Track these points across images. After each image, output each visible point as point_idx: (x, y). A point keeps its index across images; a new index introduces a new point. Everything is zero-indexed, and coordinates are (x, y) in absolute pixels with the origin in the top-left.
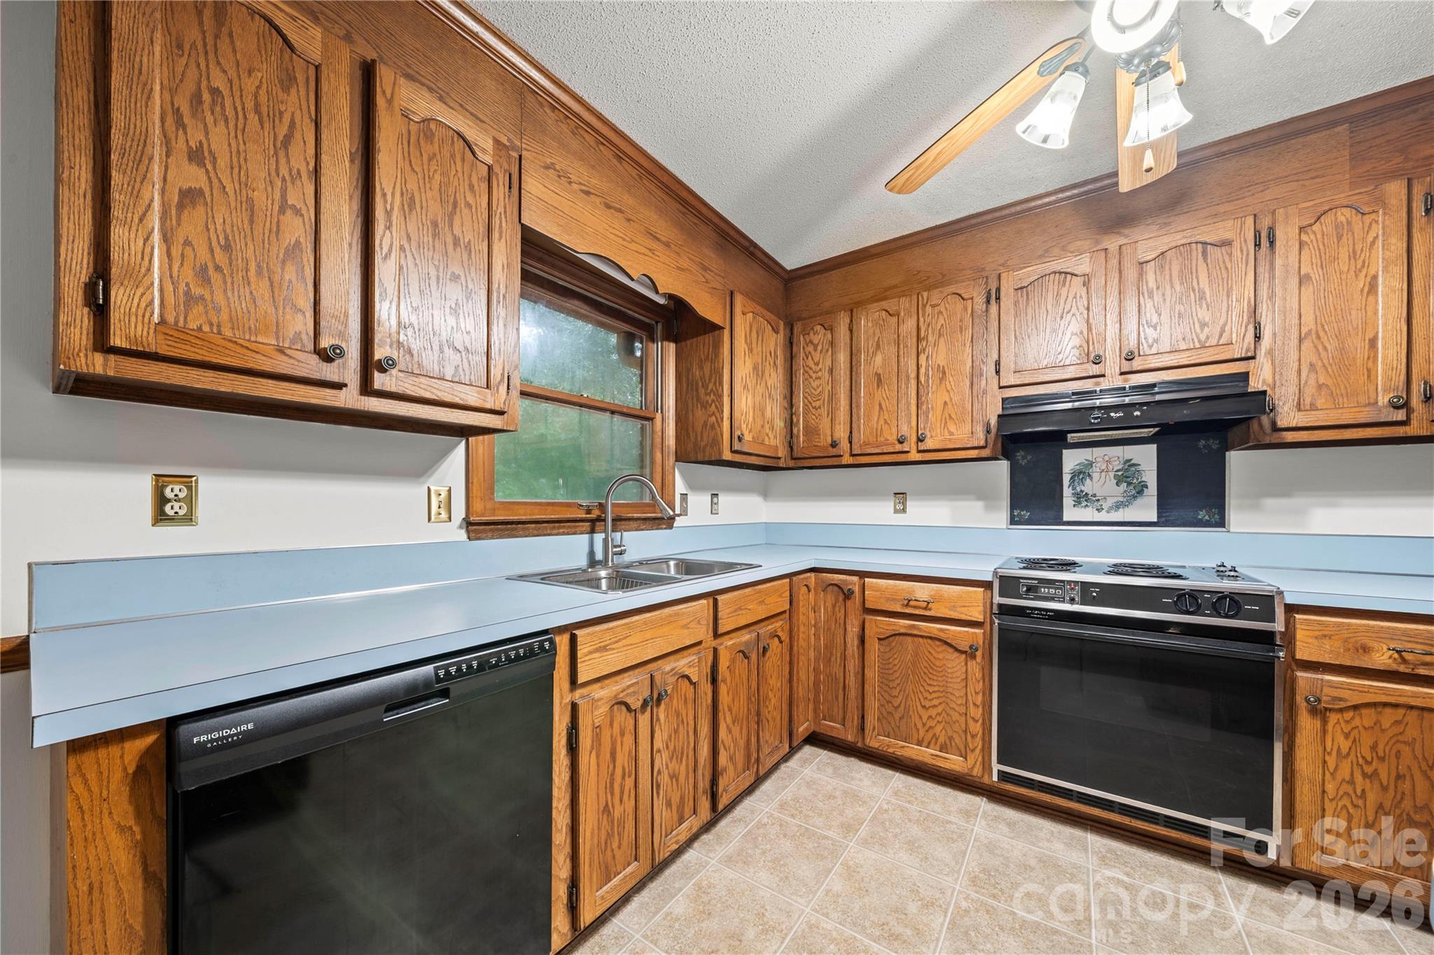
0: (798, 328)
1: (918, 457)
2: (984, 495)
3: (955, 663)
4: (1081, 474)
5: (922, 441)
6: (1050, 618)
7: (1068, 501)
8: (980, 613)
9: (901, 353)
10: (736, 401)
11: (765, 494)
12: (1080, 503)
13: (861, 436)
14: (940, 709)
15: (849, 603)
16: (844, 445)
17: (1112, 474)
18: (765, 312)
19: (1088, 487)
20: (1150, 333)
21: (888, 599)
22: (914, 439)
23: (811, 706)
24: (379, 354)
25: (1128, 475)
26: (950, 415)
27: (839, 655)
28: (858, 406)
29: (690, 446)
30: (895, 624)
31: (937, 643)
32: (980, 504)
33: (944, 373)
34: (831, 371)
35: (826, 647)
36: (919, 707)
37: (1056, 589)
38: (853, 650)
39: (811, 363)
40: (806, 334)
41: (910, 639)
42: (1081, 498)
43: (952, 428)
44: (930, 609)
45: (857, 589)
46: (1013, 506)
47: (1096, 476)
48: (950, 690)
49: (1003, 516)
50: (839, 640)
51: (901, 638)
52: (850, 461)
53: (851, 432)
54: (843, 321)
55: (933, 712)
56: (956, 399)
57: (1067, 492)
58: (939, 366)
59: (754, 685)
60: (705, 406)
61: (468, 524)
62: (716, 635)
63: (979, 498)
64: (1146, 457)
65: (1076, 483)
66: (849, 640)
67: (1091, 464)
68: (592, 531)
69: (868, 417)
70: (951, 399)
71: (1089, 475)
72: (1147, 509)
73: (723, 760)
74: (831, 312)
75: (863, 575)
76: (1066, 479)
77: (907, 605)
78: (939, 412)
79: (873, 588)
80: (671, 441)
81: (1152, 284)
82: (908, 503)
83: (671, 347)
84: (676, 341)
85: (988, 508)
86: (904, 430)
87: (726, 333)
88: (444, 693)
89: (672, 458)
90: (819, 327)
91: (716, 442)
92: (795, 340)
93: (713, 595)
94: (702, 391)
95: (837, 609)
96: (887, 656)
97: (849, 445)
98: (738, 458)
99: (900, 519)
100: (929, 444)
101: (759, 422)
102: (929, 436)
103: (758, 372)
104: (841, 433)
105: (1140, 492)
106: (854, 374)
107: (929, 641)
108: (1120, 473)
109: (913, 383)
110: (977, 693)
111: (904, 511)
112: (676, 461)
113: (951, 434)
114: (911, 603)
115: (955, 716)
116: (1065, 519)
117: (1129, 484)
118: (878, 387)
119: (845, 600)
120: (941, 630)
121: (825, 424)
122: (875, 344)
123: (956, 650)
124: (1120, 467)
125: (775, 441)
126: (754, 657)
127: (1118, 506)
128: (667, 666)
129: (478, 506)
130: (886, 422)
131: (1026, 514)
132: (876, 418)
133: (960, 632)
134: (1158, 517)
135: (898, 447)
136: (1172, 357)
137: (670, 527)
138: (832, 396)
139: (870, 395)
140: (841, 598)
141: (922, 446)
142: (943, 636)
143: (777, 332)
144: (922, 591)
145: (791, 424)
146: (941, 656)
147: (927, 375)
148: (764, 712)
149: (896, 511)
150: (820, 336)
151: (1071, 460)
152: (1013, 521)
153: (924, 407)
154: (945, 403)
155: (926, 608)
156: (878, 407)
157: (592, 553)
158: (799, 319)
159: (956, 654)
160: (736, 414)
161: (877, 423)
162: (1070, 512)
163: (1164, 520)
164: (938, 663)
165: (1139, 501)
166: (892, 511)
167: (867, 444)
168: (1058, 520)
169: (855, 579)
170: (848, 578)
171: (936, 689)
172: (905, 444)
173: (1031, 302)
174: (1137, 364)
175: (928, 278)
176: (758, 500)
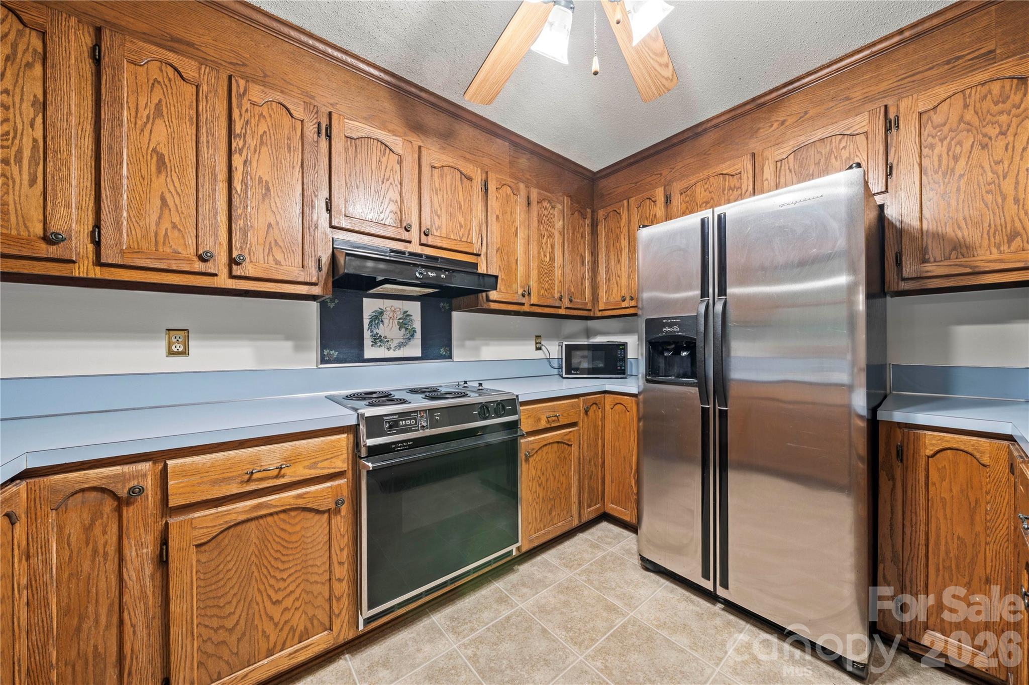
1: (231, 285)
3: (317, 526)
4: (377, 318)
5: (238, 264)
6: (411, 447)
7: (368, 341)
8: (343, 462)
9: (203, 139)
12: (376, 343)
13: (123, 234)
14: (298, 591)
15: (129, 513)
16: (81, 246)
17: (396, 321)
19: (382, 330)
20: (437, 219)
21: (214, 483)
22: (223, 258)
25: (404, 322)
26: (276, 241)
27: (103, 612)
28: (116, 189)
30: (228, 513)
31: (293, 514)
32: (289, 344)
33: (268, 189)
36: (268, 604)
37: (410, 419)
38: (143, 592)
41: (252, 525)
42: (377, 340)
43: (279, 257)
44: (283, 476)
45: (149, 484)
46: (324, 345)
47: (386, 322)
48: (310, 562)
49: (313, 355)
50: (106, 583)
51: (239, 528)
52: (96, 272)
53: (97, 226)
55: (288, 602)
57: (367, 334)
58: (260, 178)
63: (288, 338)
64: (415, 309)
65: (373, 327)
66: (130, 574)
67: (382, 313)
69: (139, 211)
70: (277, 223)
71: (382, 321)
72: (415, 349)
75: (159, 457)
76: (366, 323)
77: (249, 481)
78: (262, 235)
79: (183, 473)
82: (192, 343)
85: (298, 348)
86: (209, 244)
96: (213, 565)
97: (91, 247)
100: (247, 269)
102: (248, 260)
105: (412, 336)
107: (282, 516)
108: (401, 321)
109: (222, 188)
110: (342, 550)
111: (185, 353)
113: (277, 263)
114: (255, 476)
115: (316, 589)
116: (366, 357)
117: (406, 329)
118: (159, 172)
119: (119, 511)
120: (299, 496)
121: (26, 198)
122: (152, 106)
123: (318, 512)
124: (401, 316)
127: (401, 345)
130: (174, 226)
131: (334, 353)
132: (154, 217)
133: (323, 490)
134: (422, 353)
135: (199, 266)
136: (447, 241)
138: (46, 152)
139: (143, 178)
140: (113, 508)
141: (236, 270)
142: (301, 502)
144: (271, 455)
146: (298, 528)
147: (243, 183)
149: (171, 353)
151: (369, 307)
152: (324, 360)
153: (241, 222)
154: (270, 225)
155: (277, 477)
156: (159, 202)
159: (317, 517)
161: (158, 224)
162: (369, 353)
163: (424, 357)
164: (294, 538)
165: (412, 341)
166: (164, 351)
167: (133, 250)
168: (360, 358)
169: (146, 466)
171: (292, 570)
172: (210, 264)
173: (359, 156)
174: (430, 240)
175: (244, 65)
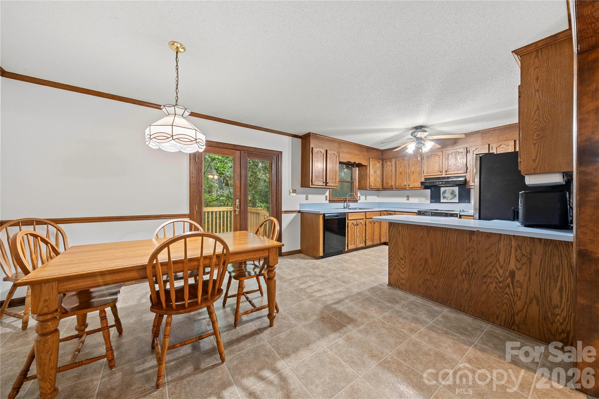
0: (384, 161)
1: (409, 189)
2: (425, 196)
4: (444, 192)
7: (442, 198)
9: (405, 168)
10: (370, 179)
11: (378, 196)
13: (397, 184)
16: (394, 186)
17: (450, 193)
18: (377, 160)
19: (445, 195)
20: (450, 167)
22: (408, 185)
23: (385, 237)
24: (328, 182)
25: (453, 193)
26: (415, 181)
28: (397, 178)
29: (361, 187)
32: (424, 199)
33: (413, 173)
34: (391, 171)
39: (387, 169)
40: (386, 162)
42: (444, 197)
43: (415, 183)
46: (431, 199)
47: (447, 193)
49: (429, 201)
52: (395, 189)
53: (395, 183)
54: (394, 161)
56: (416, 178)
57: (441, 196)
58: (413, 171)
59: (372, 228)
60: (364, 180)
61: (329, 201)
62: (366, 218)
63: (424, 197)
64: (456, 189)
65: (443, 194)
67: (446, 191)
68: (344, 203)
69: (399, 181)
72: (456, 200)
73: (367, 238)
74: (391, 159)
76: (441, 193)
78: (413, 180)
80: (357, 186)
81: (450, 159)
82: (410, 198)
83: (358, 168)
84: (358, 167)
85: (426, 199)
86: (406, 184)
87: (368, 166)
88: (338, 216)
89: (358, 189)
90: (389, 162)
91: (366, 187)
92: (384, 164)
93: (365, 212)
94: (363, 177)
98: (370, 189)
99: (408, 202)
100: (410, 187)
101: (375, 182)
102: (411, 185)
103: (375, 172)
104: (393, 184)
105: (455, 196)
106: (396, 172)
109: (408, 174)
111: (409, 200)
112: (358, 190)
113: (415, 185)
116: (441, 202)
118: (401, 175)
121: (390, 182)
122: (400, 165)
124: (451, 191)
125: (379, 185)
126: (372, 223)
127: (451, 199)
128: (359, 221)
129: (330, 198)
130: (402, 182)
131: (433, 200)
134: (458, 201)
135: (405, 187)
136: (453, 172)
137: (357, 202)
138: (391, 176)
139: (399, 176)
143: (379, 163)
145: (383, 181)
147: (410, 173)
148: (374, 234)
150: (389, 163)
151: (442, 189)
152: (431, 202)
153: (410, 179)
154: (414, 178)
156: (401, 179)
157: (344, 206)
158: (385, 160)
160: (370, 181)
162: (442, 201)
163: (460, 202)
165: (455, 198)
166: (406, 199)
167: (398, 186)
169: (394, 212)
170: (392, 212)
173: (429, 160)
176: (376, 197)
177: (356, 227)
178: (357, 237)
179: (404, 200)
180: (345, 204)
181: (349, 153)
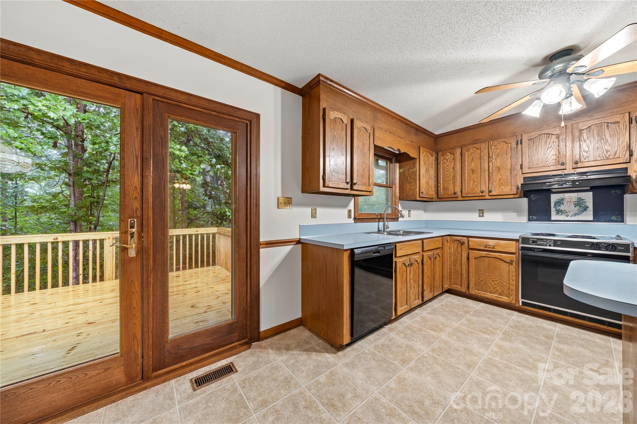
0: (440, 154)
1: (489, 197)
2: (518, 211)
3: (505, 266)
4: (559, 203)
5: (490, 192)
6: (541, 251)
7: (553, 213)
8: (514, 250)
9: (482, 162)
10: (421, 181)
11: (425, 210)
12: (558, 213)
13: (466, 190)
14: (499, 281)
15: (463, 246)
16: (459, 194)
17: (573, 203)
18: (429, 151)
19: (562, 208)
20: (585, 154)
21: (478, 245)
22: (487, 191)
23: (448, 280)
24: (354, 183)
25: (580, 203)
26: (502, 183)
27: (459, 264)
28: (465, 180)
29: (404, 196)
30: (481, 253)
31: (498, 260)
32: (515, 214)
33: (499, 169)
34: (454, 168)
35: (454, 261)
36: (491, 281)
37: (544, 242)
38: (465, 262)
39: (445, 166)
40: (443, 155)
41: (487, 258)
42: (558, 212)
43: (503, 188)
44: (495, 248)
45: (466, 242)
46: (529, 215)
47: (565, 204)
48: (503, 275)
49: (525, 219)
50: (459, 258)
51: (484, 258)
52: (462, 199)
53: (462, 189)
54: (458, 151)
55: (496, 282)
56: (504, 178)
57: (553, 209)
58: (497, 166)
59: (433, 268)
60: (410, 183)
61: (355, 219)
62: (423, 251)
63: (515, 211)
64: (588, 197)
65: (557, 206)
66: (463, 258)
67: (563, 199)
68: (379, 222)
69: (469, 184)
70: (502, 178)
71: (563, 203)
72: (588, 216)
73: (425, 288)
74: (454, 148)
75: (468, 237)
76: (552, 205)
77: (486, 247)
78: (497, 182)
79: (472, 241)
80: (398, 194)
81: (585, 137)
82: (485, 213)
83: (398, 165)
84: (399, 163)
85: (519, 215)
86: (483, 188)
87: (418, 160)
88: (379, 252)
89: (398, 199)
90: (448, 154)
91: (414, 194)
92: (439, 158)
93: (422, 240)
94: (409, 178)
95: (458, 248)
96: (478, 264)
97: (461, 194)
98: (421, 199)
99: (481, 219)
100: (494, 193)
101: (427, 187)
102: (493, 190)
103: (427, 171)
104: (458, 190)
105: (585, 210)
106: (463, 169)
107: (495, 259)
108: (576, 203)
109: (487, 172)
110: (513, 276)
111: (483, 216)
112: (399, 200)
113: (503, 190)
114: (487, 246)
115: (505, 284)
116: (552, 219)
117: (580, 206)
118: (473, 174)
119: (461, 245)
120: (499, 255)
121: (451, 187)
122: (471, 159)
123: (505, 262)
124: (576, 200)
125: (432, 193)
126: (432, 259)
127: (575, 215)
128: (413, 257)
129: (357, 214)
130: (476, 186)
131: (535, 218)
132: (472, 185)
133: (506, 256)
134: (593, 219)
135: (481, 194)
136: (594, 162)
137: (398, 221)
138: (454, 177)
139: (469, 176)
140: (460, 244)
141: (491, 194)
142: (500, 257)
143: (432, 156)
144: (492, 243)
145: (437, 186)
146: (499, 264)
147: (492, 169)
148: (435, 277)
149: (480, 216)
150: (449, 156)
151: (554, 198)
152: (529, 220)
153: (492, 181)
154: (500, 179)
155: (493, 248)
156: (472, 181)
157: (379, 228)
158: (441, 151)
159: (505, 263)
160: (421, 185)
161: (472, 186)
162: (553, 217)
163: (596, 220)
164: (498, 266)
165: (585, 213)
166: (478, 216)
167: (468, 193)
168: (549, 219)
169: (465, 238)
170: (462, 238)
171: (497, 275)
172: (484, 193)
173: (535, 144)
174: (579, 165)
175: (493, 136)
176: (422, 212)
177: (408, 269)
178: (411, 287)
179: (474, 217)
180: (381, 224)
181: (390, 133)
